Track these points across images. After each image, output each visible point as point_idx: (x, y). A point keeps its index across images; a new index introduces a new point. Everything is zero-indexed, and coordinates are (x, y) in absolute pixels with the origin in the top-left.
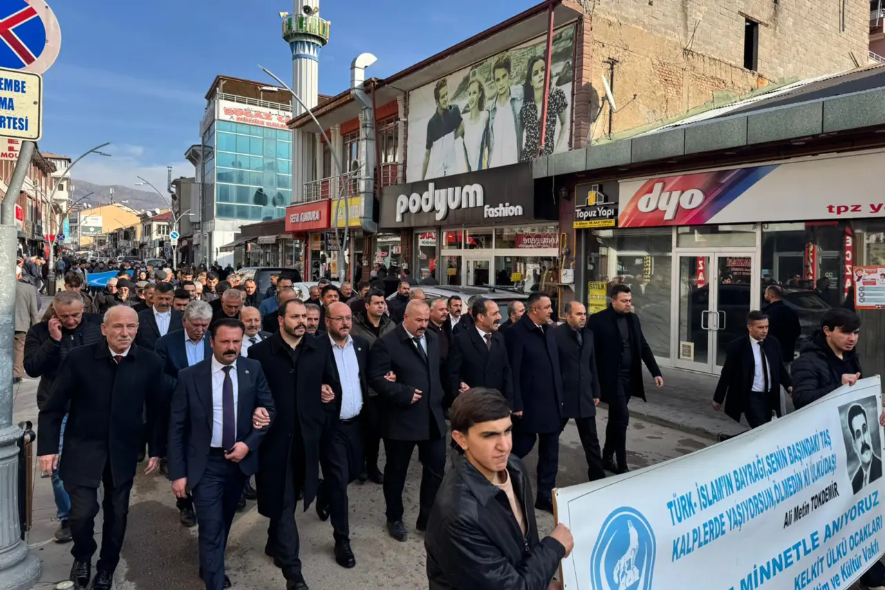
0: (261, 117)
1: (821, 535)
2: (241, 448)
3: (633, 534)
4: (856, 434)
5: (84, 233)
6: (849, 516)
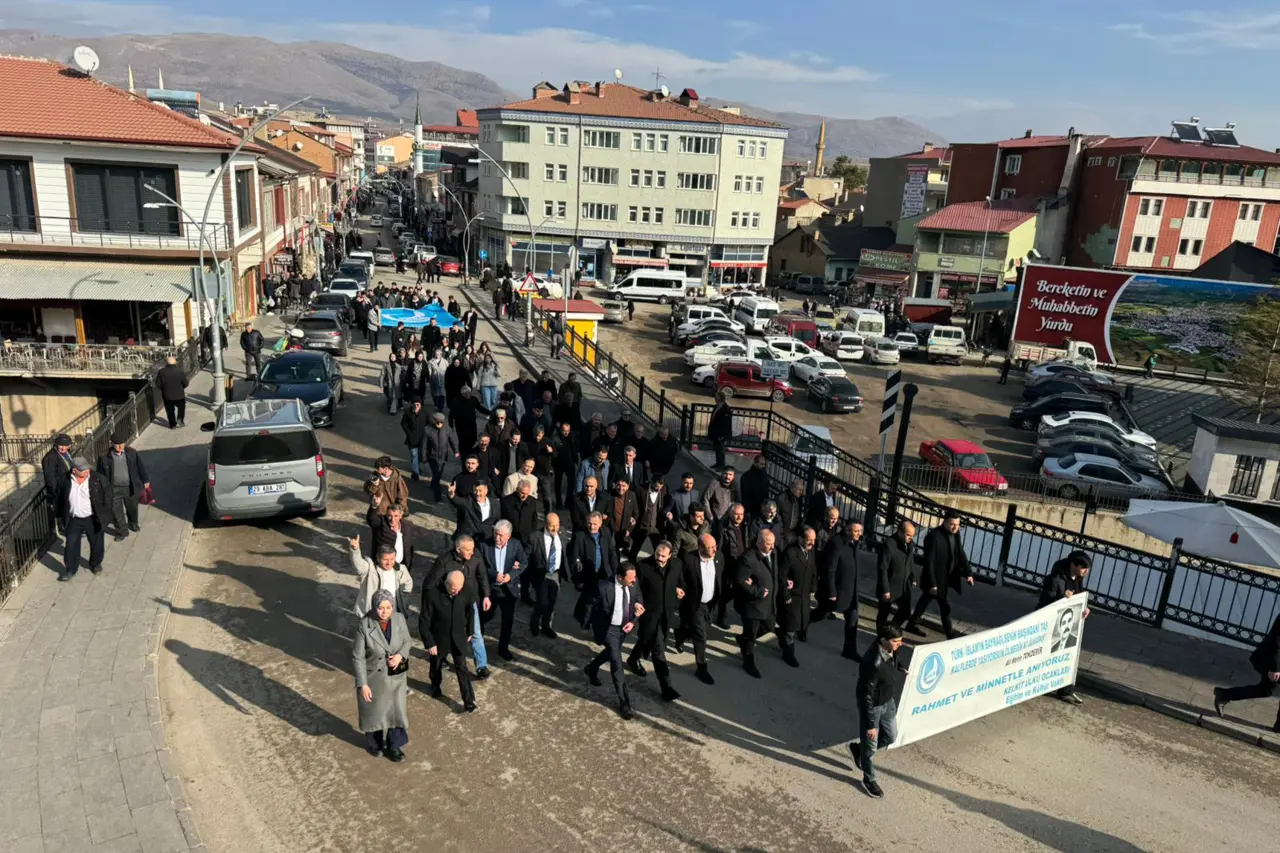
0: (433, 146)
1: (1025, 671)
2: (630, 626)
3: (935, 662)
4: (1062, 623)
5: (380, 162)
6: (1046, 663)
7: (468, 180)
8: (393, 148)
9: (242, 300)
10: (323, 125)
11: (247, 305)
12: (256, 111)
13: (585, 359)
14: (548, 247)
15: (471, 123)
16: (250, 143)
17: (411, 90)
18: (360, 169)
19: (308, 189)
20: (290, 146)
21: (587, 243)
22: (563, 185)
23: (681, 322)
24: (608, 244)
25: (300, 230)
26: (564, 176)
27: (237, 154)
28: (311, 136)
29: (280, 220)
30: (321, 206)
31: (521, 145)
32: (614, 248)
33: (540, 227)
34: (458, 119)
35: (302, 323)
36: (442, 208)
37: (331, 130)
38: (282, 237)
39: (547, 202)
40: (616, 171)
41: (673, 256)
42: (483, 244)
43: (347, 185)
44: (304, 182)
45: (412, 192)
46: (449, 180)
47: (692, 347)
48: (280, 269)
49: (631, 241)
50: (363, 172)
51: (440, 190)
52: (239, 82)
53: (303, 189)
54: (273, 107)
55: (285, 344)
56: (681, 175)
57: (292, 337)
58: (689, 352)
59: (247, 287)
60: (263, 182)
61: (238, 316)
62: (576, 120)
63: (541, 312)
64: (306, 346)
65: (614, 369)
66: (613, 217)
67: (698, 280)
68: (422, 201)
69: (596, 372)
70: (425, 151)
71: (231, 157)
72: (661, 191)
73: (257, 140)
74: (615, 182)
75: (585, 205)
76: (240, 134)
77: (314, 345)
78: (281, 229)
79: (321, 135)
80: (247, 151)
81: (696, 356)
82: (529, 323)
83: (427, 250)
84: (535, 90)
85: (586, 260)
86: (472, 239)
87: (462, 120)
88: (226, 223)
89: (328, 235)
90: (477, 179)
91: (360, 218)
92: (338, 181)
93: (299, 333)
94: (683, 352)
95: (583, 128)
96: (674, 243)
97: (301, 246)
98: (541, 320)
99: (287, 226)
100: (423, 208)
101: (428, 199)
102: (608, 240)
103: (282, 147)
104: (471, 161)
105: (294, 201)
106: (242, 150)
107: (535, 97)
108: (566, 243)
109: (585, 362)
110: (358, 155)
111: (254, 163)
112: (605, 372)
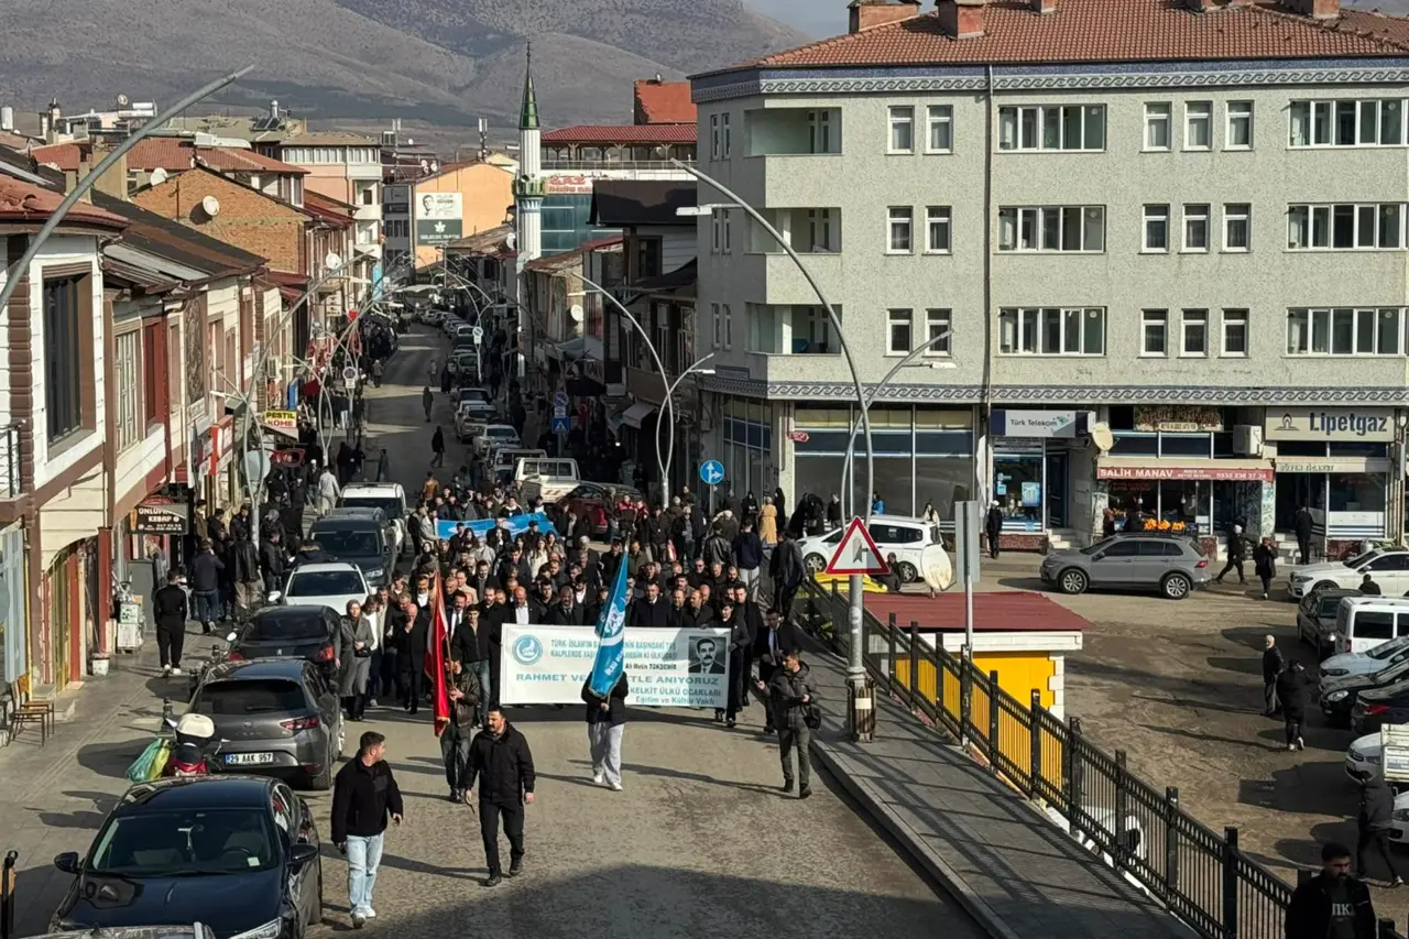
0: (571, 182)
5: (424, 237)
7: (666, 270)
8: (458, 197)
9: (47, 636)
10: (273, 149)
11: (60, 651)
12: (96, 124)
13: (1036, 774)
14: (901, 442)
15: (677, 111)
16: (84, 205)
17: (508, 39)
18: (370, 260)
19: (232, 321)
20: (187, 210)
21: (1018, 425)
22: (939, 264)
23: (1330, 651)
24: (1081, 423)
25: (211, 434)
26: (942, 236)
27: (52, 236)
28: (240, 178)
29: (157, 409)
30: (267, 367)
31: (816, 164)
32: (1102, 433)
33: (885, 383)
34: (638, 104)
35: (213, 696)
36: (596, 351)
37: (294, 160)
38: (162, 454)
39: (895, 314)
40: (1097, 214)
41: (1286, 448)
42: (709, 443)
43: (334, 304)
44: (223, 302)
45: (511, 312)
46: (614, 274)
47: (1372, 727)
48: (151, 546)
49: (1153, 412)
50: (378, 269)
51: (589, 300)
52: (56, 54)
53: (219, 322)
54: (143, 109)
55: (162, 759)
56: (1298, 212)
57: (182, 738)
58: (1365, 743)
59: (64, 598)
60: (115, 309)
61: (32, 684)
62: (976, 80)
63: (890, 635)
64: (218, 765)
65: (1130, 803)
66: (1095, 344)
67: (1373, 518)
68: (538, 334)
69: (1073, 814)
70: (547, 200)
71: (36, 244)
72: (1237, 259)
73: (99, 198)
74: (1097, 242)
75: (1009, 314)
76: (57, 182)
77: (240, 759)
78: (159, 434)
79: (266, 176)
80: (77, 227)
81: (1390, 756)
82: (858, 668)
83: (551, 470)
84: (854, 10)
85: (1014, 472)
86: (679, 432)
87: (649, 108)
88: (14, 426)
89: (283, 444)
90: (694, 263)
91: (370, 392)
92: (309, 297)
93: (199, 726)
94: (1345, 746)
95: (997, 101)
96: (1288, 411)
97: (210, 481)
98: (892, 656)
99: (175, 424)
100: (540, 353)
101: (555, 327)
102: (1081, 410)
103: (166, 211)
104: (682, 211)
105: (197, 356)
106: (62, 223)
107: (854, 29)
108: (957, 427)
109: (1036, 785)
110: (365, 223)
111: (93, 258)
112: (1104, 815)
